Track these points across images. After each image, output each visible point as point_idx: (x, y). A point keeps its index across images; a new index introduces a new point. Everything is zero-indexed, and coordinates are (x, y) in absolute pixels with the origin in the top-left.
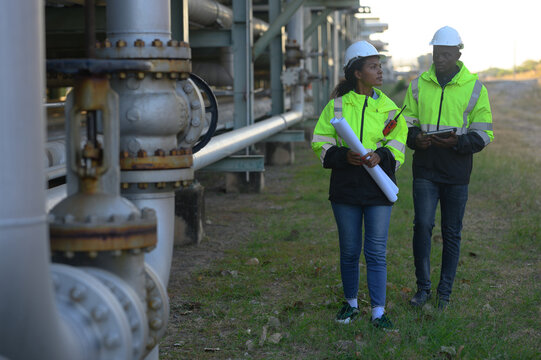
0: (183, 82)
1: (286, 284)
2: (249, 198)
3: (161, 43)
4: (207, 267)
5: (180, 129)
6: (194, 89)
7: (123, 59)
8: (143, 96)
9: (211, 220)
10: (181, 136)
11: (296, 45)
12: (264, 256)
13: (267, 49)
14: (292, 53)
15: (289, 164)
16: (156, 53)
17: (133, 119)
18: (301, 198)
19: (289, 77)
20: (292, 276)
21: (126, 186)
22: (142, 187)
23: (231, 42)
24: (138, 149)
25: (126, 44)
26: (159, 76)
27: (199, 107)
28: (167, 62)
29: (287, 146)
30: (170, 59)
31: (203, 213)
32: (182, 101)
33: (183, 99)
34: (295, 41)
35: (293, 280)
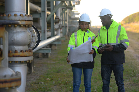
0: (30, 28)
1: (58, 87)
2: (45, 59)
3: (23, 15)
4: (35, 81)
5: (29, 43)
6: (33, 30)
7: (10, 20)
8: (16, 32)
9: (35, 66)
10: (29, 45)
11: (58, 18)
12: (51, 78)
13: (50, 19)
14: (57, 20)
15: (56, 50)
16: (21, 18)
17: (13, 40)
18: (60, 60)
19: (56, 26)
20: (60, 84)
21: (10, 62)
22: (16, 63)
23: (41, 16)
24: (15, 50)
25: (11, 15)
26: (22, 26)
27: (35, 36)
28: (25, 21)
29: (55, 45)
30: (26, 20)
31: (33, 64)
32: (29, 34)
33: (30, 33)
34: (58, 17)
35: (60, 86)
